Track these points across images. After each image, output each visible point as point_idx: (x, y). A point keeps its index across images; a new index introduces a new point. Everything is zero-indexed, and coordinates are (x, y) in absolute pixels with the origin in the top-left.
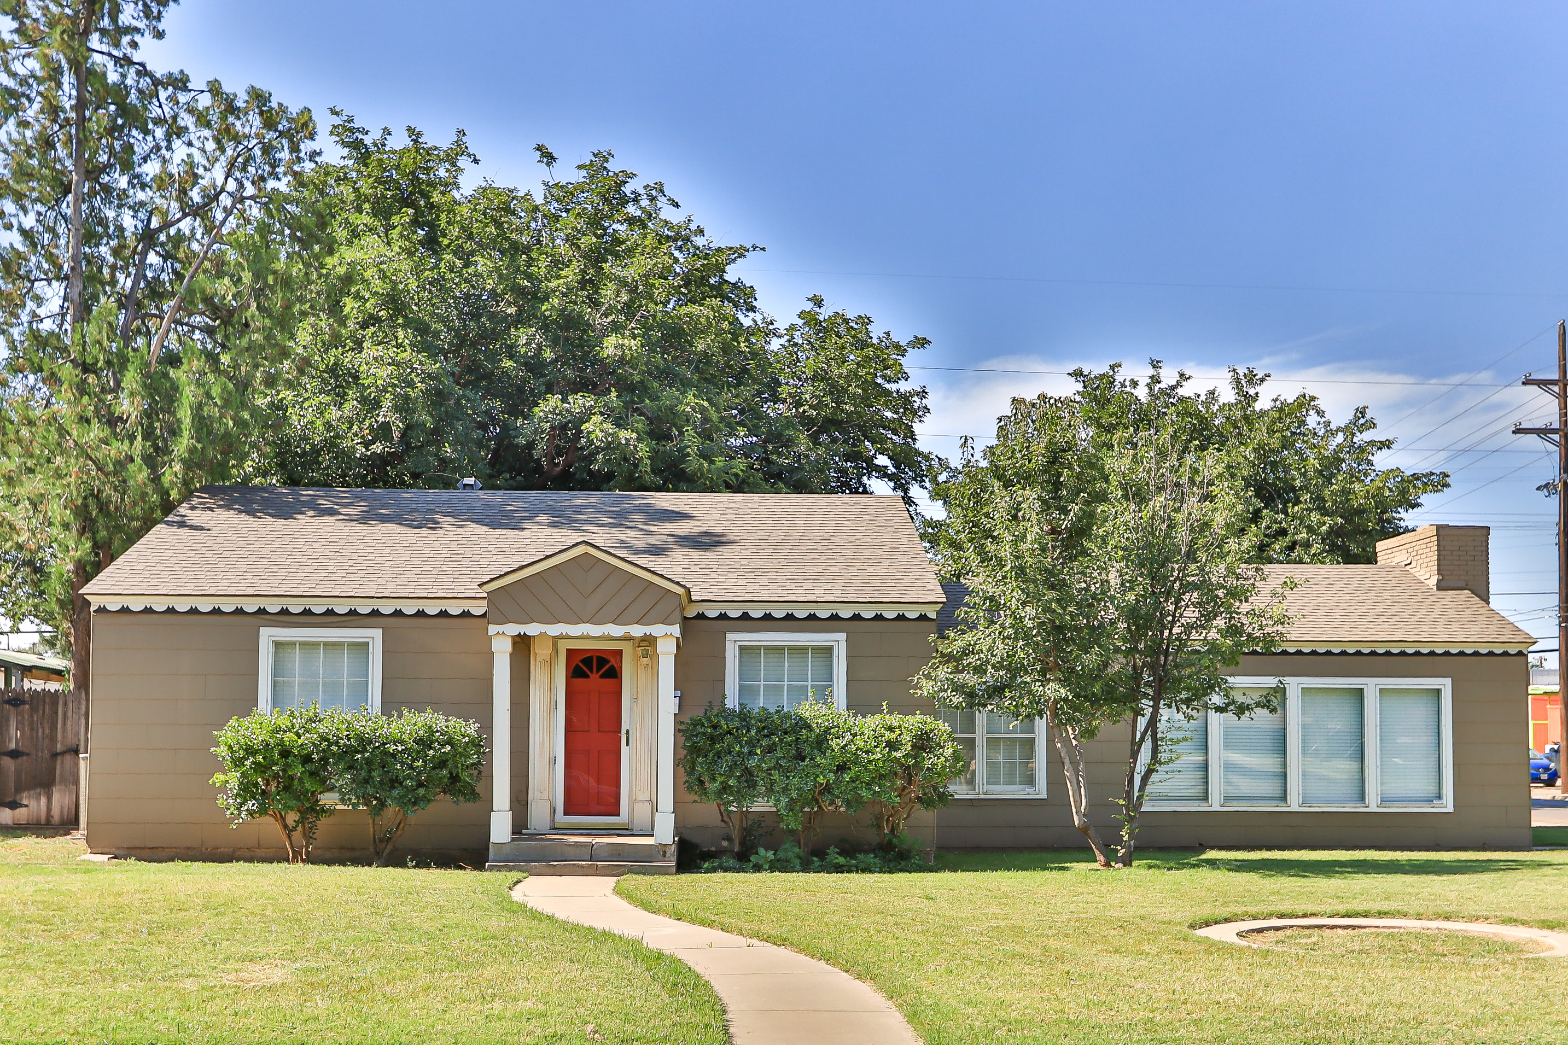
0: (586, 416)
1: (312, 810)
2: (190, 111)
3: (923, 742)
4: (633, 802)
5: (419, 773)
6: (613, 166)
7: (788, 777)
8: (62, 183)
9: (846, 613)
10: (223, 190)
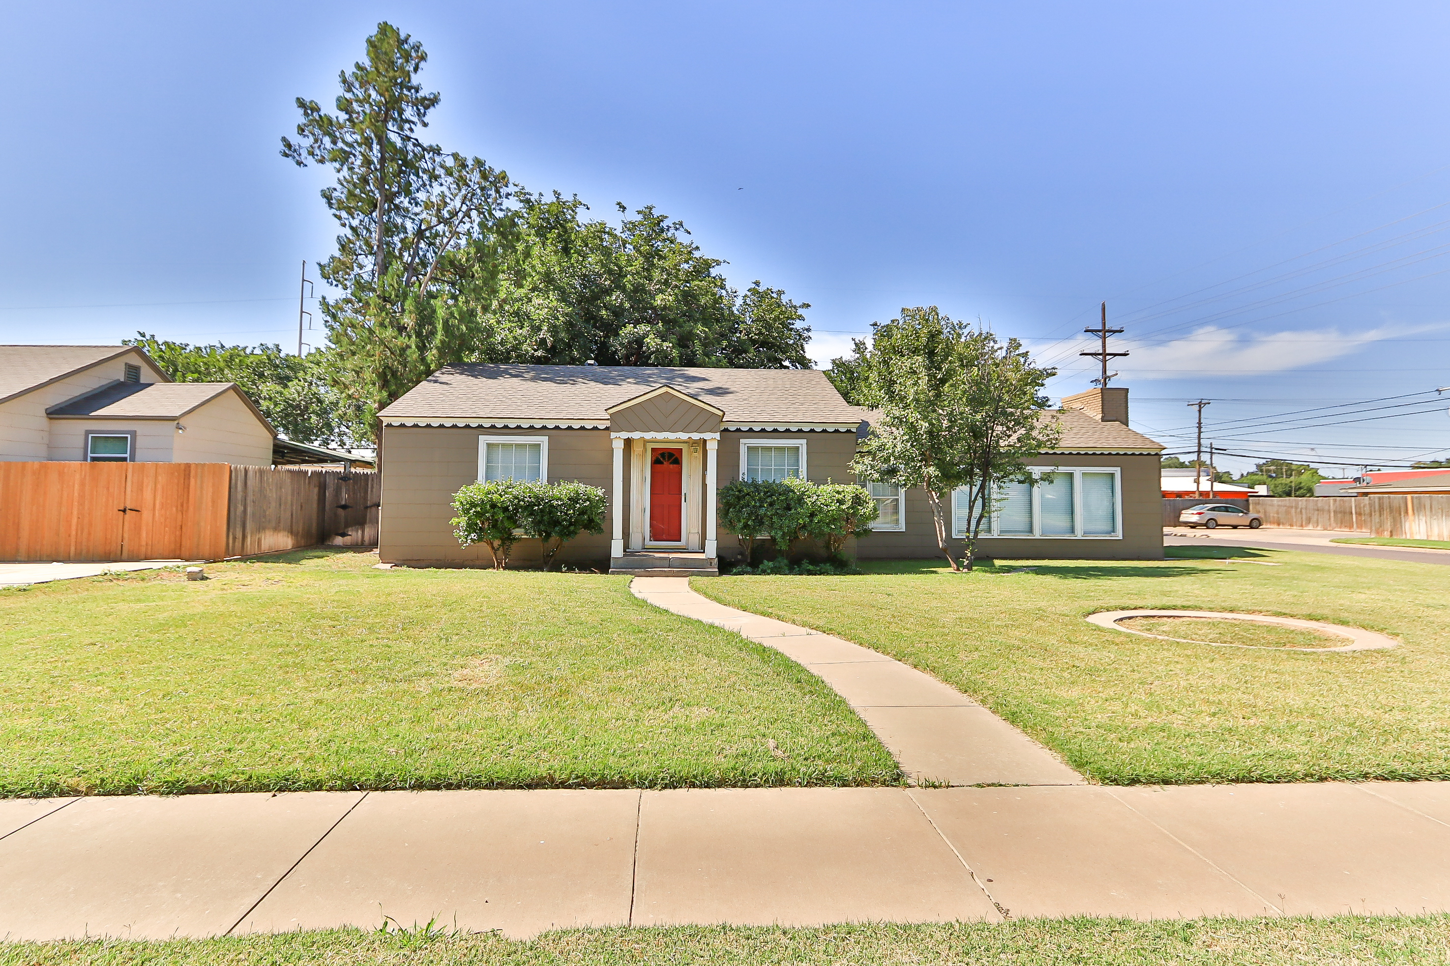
0: (646, 335)
1: (508, 538)
2: (442, 166)
3: (858, 500)
4: (689, 533)
5: (571, 517)
6: (656, 213)
7: (781, 520)
8: (373, 202)
9: (806, 429)
10: (460, 210)
